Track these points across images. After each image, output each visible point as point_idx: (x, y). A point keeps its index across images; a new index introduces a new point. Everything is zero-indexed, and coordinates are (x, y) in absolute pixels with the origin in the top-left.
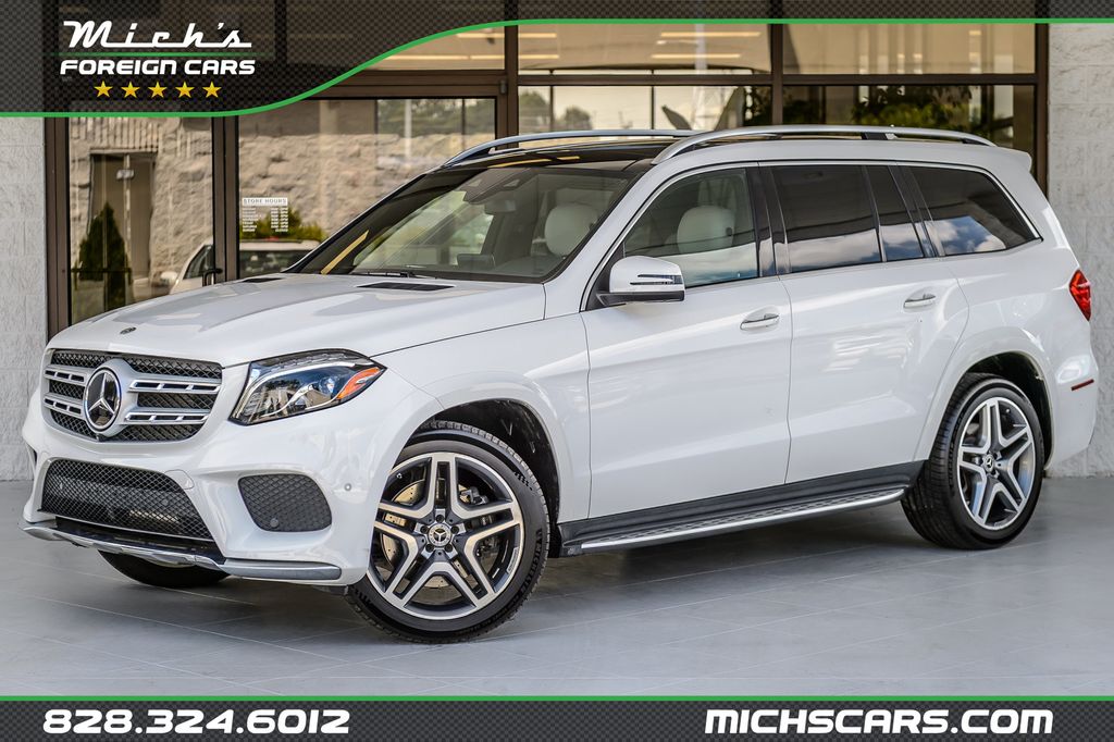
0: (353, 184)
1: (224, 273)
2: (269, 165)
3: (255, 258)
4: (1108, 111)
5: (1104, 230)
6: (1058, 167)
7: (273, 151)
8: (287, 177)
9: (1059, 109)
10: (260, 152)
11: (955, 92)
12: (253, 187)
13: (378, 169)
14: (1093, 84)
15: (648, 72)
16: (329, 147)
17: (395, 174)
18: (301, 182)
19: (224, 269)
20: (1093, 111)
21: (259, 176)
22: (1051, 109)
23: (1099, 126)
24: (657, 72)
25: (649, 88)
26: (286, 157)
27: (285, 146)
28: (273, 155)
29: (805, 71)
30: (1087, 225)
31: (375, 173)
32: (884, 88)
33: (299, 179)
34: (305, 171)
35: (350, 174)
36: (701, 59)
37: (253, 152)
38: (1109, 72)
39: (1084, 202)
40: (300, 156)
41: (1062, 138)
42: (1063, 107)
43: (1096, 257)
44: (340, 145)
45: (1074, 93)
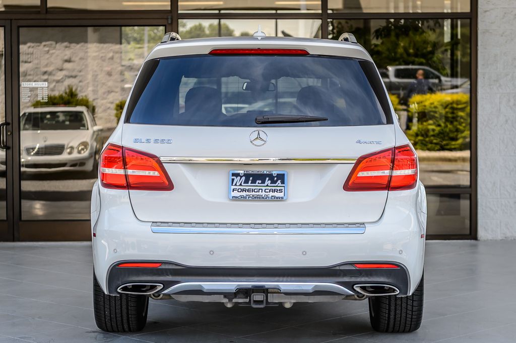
0: (109, 74)
1: (11, 125)
2: (63, 64)
3: (48, 116)
4: (511, 33)
5: (509, 100)
6: (483, 65)
7: (66, 55)
8: (74, 70)
9: (484, 32)
10: (57, 56)
11: (431, 23)
12: (54, 75)
13: (123, 66)
14: (503, 18)
15: (274, 12)
16: (97, 54)
17: (132, 69)
18: (81, 74)
19: (11, 123)
20: (503, 33)
21: (58, 69)
22: (479, 32)
23: (506, 42)
24: (279, 12)
25: (274, 20)
26: (73, 59)
27: (72, 52)
28: (66, 58)
29: (365, 11)
30: (500, 98)
31: (120, 68)
32: (392, 20)
33: (80, 71)
34: (83, 67)
35: (107, 69)
36: (303, 5)
37: (54, 56)
38: (512, 12)
39: (498, 85)
40: (81, 59)
41: (486, 48)
42: (486, 31)
43: (505, 116)
44: (103, 53)
45: (492, 23)
